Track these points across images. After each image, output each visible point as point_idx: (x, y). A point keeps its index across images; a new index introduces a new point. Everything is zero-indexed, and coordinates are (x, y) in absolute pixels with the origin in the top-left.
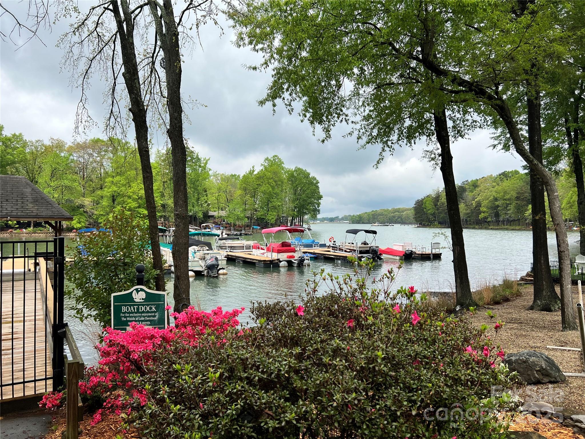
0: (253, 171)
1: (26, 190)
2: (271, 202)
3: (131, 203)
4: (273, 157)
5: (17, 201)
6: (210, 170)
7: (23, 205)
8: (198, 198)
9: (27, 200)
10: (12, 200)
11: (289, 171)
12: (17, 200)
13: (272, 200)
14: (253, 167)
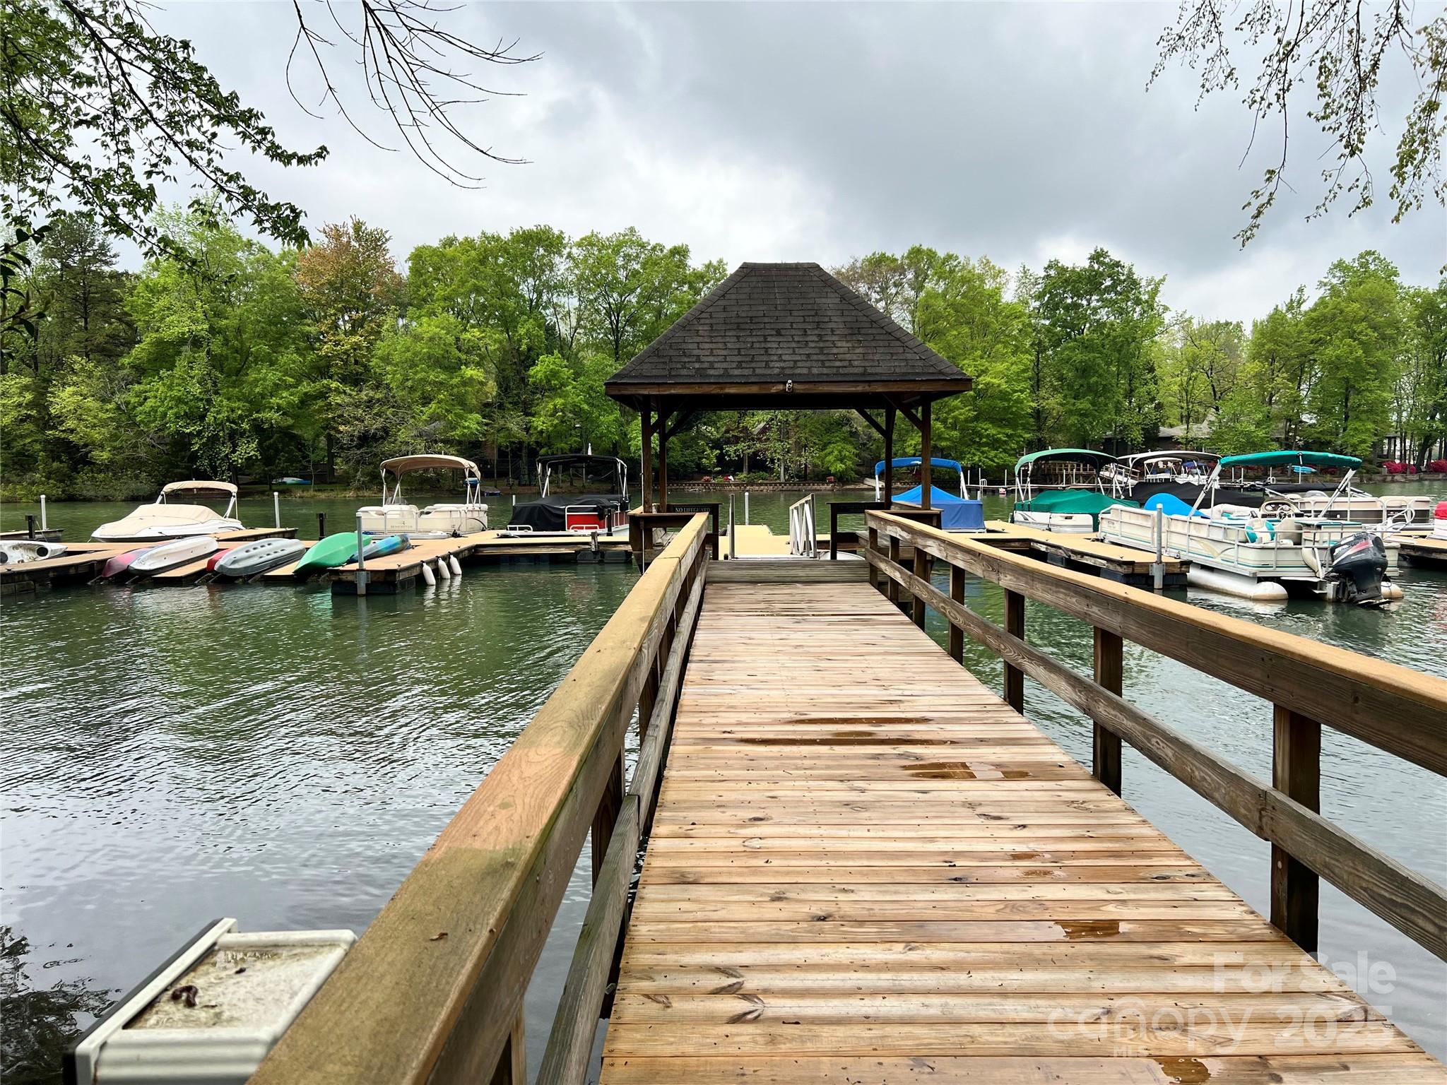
0: (1300, 303)
1: (824, 300)
2: (1359, 392)
3: (957, 408)
4: (1361, 256)
5: (805, 334)
6: (1166, 309)
7: (821, 345)
8: (1132, 391)
9: (832, 330)
10: (793, 332)
11: (1417, 294)
12: (805, 330)
13: (1363, 385)
14: (1301, 290)
